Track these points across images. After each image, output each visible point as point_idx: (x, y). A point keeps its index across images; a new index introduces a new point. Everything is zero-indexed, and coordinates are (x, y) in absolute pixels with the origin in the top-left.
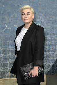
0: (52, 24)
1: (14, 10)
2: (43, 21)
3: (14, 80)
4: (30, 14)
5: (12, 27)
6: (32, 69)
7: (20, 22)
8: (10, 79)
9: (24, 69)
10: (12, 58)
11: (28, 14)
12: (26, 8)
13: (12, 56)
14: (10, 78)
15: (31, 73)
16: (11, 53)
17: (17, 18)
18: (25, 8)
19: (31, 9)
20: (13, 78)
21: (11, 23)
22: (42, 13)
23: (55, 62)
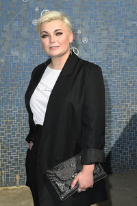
0: (108, 46)
1: (9, 13)
2: (85, 40)
3: (15, 191)
4: (61, 33)
5: (7, 58)
6: (78, 171)
7: (26, 43)
8: (4, 190)
9: (59, 173)
10: (9, 136)
11: (58, 33)
12: (51, 20)
13: (9, 131)
14: (5, 186)
15: (77, 182)
16: (7, 123)
17: (18, 33)
18: (47, 19)
19: (62, 20)
20: (12, 188)
21: (3, 45)
22: (83, 20)
23: (117, 142)
